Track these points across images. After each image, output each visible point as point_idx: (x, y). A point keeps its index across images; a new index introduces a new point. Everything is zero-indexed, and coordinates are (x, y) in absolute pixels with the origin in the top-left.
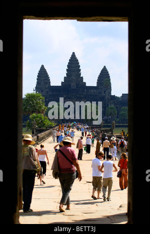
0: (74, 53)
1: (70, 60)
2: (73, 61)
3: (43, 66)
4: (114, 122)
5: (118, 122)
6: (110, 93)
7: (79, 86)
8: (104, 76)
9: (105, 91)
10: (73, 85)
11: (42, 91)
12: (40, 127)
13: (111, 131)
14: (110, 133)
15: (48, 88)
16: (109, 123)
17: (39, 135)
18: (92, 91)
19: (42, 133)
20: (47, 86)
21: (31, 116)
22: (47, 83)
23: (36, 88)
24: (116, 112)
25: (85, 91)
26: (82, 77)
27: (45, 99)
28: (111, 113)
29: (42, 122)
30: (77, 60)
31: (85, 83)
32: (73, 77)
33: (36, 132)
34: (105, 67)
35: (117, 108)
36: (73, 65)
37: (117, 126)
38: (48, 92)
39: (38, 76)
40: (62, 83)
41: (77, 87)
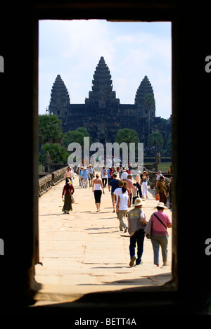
0: (102, 58)
1: (97, 68)
2: (102, 69)
3: (59, 76)
4: (159, 154)
5: (166, 155)
6: (154, 113)
7: (110, 104)
8: (145, 90)
9: (146, 112)
10: (102, 103)
11: (58, 112)
12: (56, 162)
13: (155, 166)
14: (154, 169)
15: (66, 107)
16: (153, 155)
17: (55, 173)
18: (129, 111)
19: (59, 171)
20: (65, 105)
21: (43, 147)
22: (64, 100)
23: (50, 107)
24: (162, 141)
25: (119, 111)
26: (114, 92)
27: (63, 122)
28: (155, 141)
29: (58, 154)
30: (108, 68)
31: (118, 100)
32: (102, 92)
33: (51, 168)
34: (146, 77)
35: (164, 134)
36: (102, 75)
37: (163, 161)
38: (66, 113)
39: (52, 91)
40: (86, 99)
41: (107, 106)
